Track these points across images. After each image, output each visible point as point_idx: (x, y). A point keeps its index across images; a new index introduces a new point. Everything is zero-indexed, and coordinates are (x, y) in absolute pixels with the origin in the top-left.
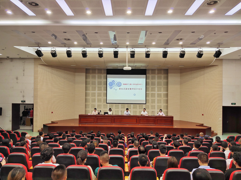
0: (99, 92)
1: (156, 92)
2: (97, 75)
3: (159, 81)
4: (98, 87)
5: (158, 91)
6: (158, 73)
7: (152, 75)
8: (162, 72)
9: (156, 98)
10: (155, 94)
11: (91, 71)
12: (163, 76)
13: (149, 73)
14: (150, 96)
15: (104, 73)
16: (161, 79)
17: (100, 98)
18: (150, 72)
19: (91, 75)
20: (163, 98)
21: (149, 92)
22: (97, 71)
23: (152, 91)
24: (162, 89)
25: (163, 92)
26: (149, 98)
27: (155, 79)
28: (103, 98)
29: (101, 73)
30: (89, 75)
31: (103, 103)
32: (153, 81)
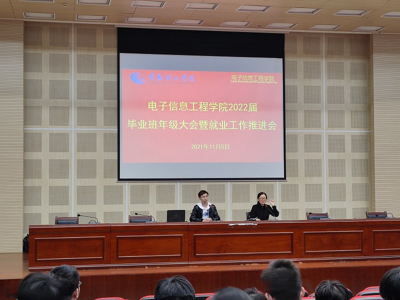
0: (86, 129)
1: (325, 131)
2: (73, 56)
3: (335, 83)
4: (79, 108)
5: (331, 125)
6: (330, 53)
7: (309, 60)
8: (347, 47)
9: (325, 156)
10: (319, 137)
11: (46, 36)
12: (348, 63)
13: (294, 53)
14: (301, 145)
15: (106, 47)
16: (341, 77)
17: (88, 156)
18: (300, 46)
19: (45, 55)
20: (352, 156)
21: (298, 131)
22: (73, 38)
23: (307, 125)
24: (347, 118)
25: (350, 131)
26: (299, 156)
27: (318, 75)
28: (102, 156)
29: (92, 46)
30: (39, 52)
31: (101, 182)
32: (314, 82)
